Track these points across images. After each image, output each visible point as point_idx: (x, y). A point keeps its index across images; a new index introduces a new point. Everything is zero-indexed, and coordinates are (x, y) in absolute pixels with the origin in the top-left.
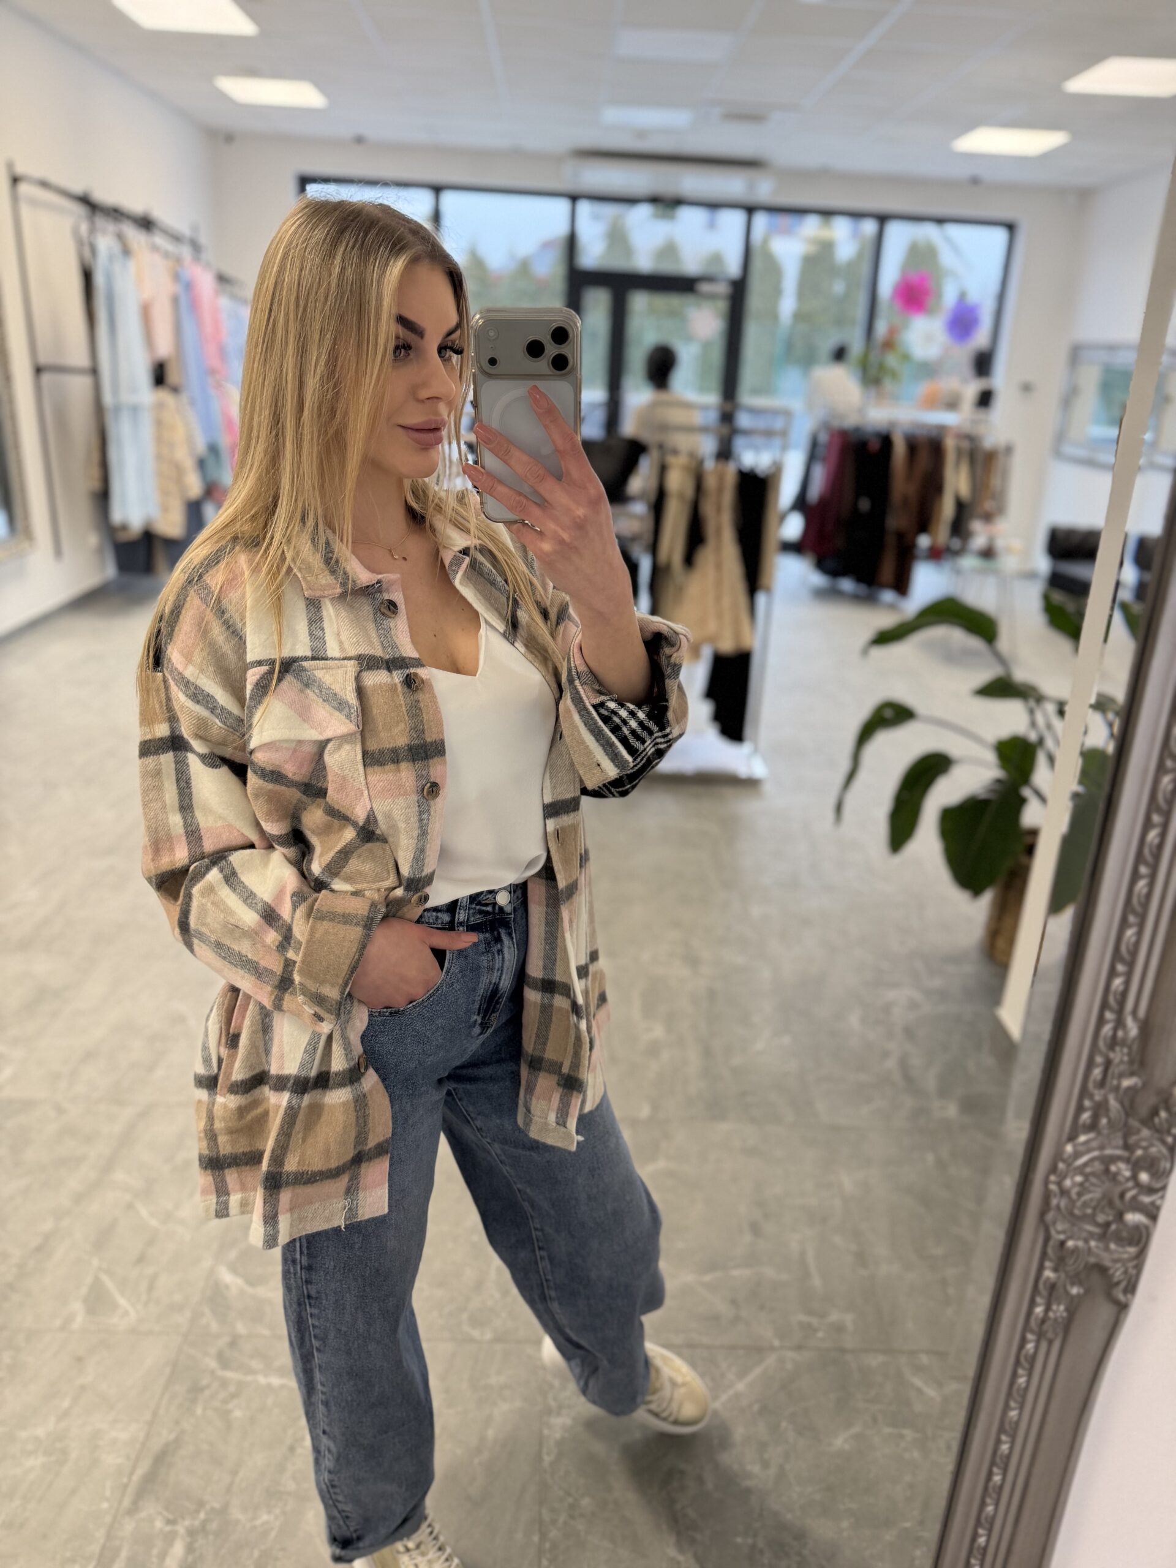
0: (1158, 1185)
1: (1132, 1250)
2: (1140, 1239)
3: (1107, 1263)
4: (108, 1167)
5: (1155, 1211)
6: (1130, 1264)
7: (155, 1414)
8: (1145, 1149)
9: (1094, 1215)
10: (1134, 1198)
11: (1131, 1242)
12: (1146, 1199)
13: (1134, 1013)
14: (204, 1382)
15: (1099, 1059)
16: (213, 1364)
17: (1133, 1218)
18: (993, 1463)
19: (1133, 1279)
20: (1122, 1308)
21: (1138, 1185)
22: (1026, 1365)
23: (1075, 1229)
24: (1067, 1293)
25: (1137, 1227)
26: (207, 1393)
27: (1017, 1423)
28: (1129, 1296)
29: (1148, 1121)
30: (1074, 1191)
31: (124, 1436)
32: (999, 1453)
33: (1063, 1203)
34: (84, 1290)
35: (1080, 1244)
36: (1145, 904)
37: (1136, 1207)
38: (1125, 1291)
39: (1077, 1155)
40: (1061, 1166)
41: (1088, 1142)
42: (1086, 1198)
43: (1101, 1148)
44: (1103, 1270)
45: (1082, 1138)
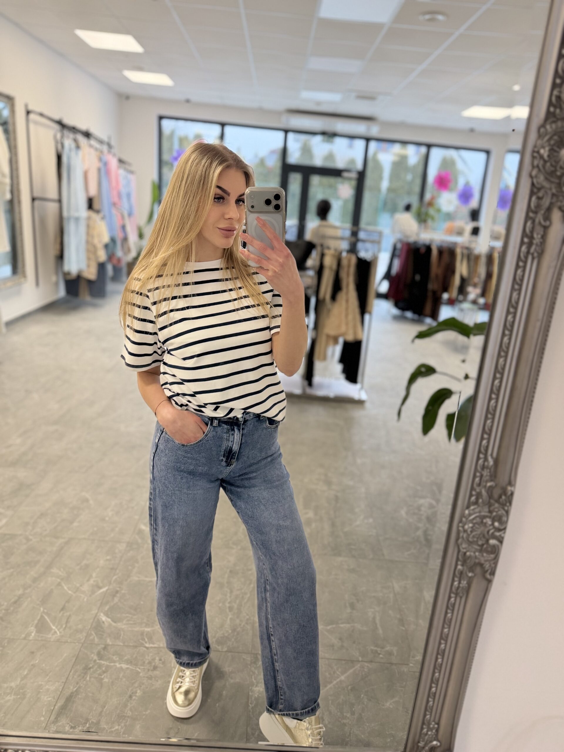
0: (502, 527)
1: (492, 556)
2: (495, 552)
3: (483, 562)
4: (49, 567)
5: (501, 539)
6: (492, 562)
7: (67, 678)
8: (497, 512)
9: (477, 541)
10: (493, 533)
11: (492, 552)
12: (497, 534)
13: (492, 455)
14: (91, 665)
15: (478, 474)
16: (95, 657)
17: (492, 542)
18: (438, 654)
19: (493, 569)
20: (490, 581)
21: (494, 527)
22: (451, 608)
23: (470, 547)
24: (467, 576)
25: (494, 546)
26: (92, 670)
27: (448, 634)
28: (492, 577)
29: (497, 501)
30: (469, 530)
31: (52, 688)
32: (440, 648)
33: (465, 535)
34: (36, 622)
35: (472, 554)
36: (495, 410)
37: (494, 537)
38: (490, 574)
39: (470, 515)
40: (464, 519)
41: (473, 510)
42: (474, 533)
43: (480, 512)
44: (481, 565)
45: (472, 508)
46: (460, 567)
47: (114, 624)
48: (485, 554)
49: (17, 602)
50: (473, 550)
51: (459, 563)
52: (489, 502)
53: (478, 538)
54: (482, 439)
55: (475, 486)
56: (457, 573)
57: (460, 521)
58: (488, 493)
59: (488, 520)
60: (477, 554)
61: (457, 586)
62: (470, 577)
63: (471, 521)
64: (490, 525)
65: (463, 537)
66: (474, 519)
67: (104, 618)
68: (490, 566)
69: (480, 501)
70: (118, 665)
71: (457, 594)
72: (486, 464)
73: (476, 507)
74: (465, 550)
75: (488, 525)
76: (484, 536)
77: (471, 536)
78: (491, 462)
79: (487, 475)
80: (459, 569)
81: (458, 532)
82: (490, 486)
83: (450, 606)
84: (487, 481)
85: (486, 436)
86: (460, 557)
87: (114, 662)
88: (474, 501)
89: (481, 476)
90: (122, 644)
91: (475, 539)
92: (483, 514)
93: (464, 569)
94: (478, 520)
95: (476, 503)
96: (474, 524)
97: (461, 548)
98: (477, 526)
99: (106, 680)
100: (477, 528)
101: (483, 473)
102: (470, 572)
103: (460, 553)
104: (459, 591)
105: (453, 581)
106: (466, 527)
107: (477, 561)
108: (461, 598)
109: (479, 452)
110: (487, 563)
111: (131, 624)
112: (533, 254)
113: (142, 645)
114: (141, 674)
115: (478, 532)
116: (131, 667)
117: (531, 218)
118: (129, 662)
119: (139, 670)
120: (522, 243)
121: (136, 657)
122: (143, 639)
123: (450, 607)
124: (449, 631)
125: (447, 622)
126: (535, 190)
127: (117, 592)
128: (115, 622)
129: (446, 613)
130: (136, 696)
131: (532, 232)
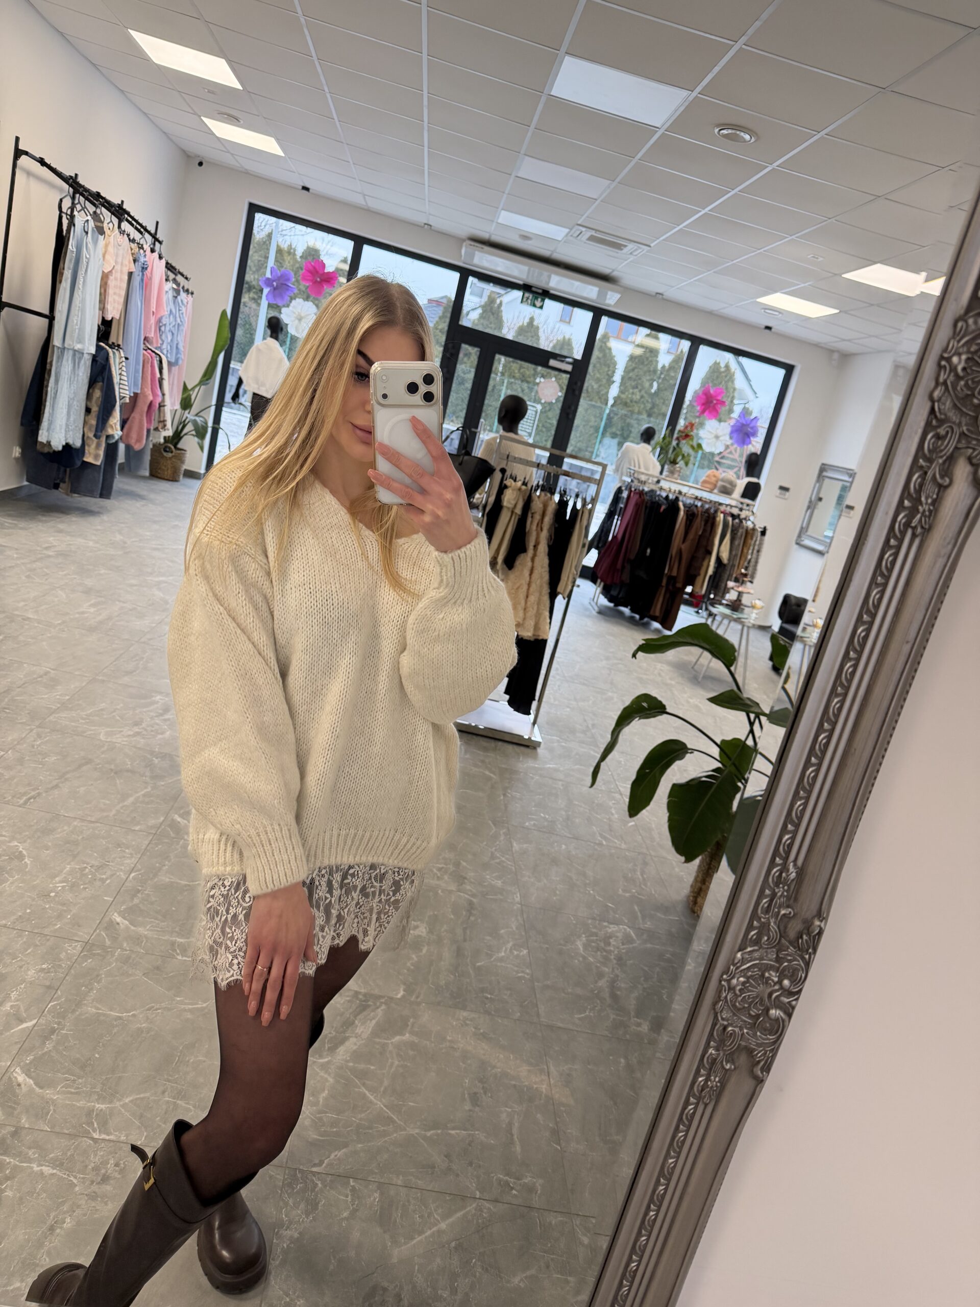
0: (795, 990)
1: (772, 1037)
2: (778, 1030)
3: (753, 1046)
5: (790, 1010)
6: (769, 1048)
8: (790, 962)
9: (749, 1008)
10: (777, 997)
11: (771, 1032)
12: (786, 1000)
13: (795, 861)
17: (775, 1013)
19: (769, 1061)
20: (760, 1082)
21: (782, 988)
22: (686, 1123)
23: (735, 1018)
24: (723, 1067)
25: (777, 1020)
27: (673, 1169)
28: (765, 1074)
29: (794, 943)
30: (738, 989)
32: (657, 1192)
33: (730, 996)
35: (737, 1030)
36: (812, 785)
37: (779, 1005)
38: (762, 1070)
39: (743, 961)
40: (732, 968)
41: (750, 953)
42: (745, 995)
43: (761, 959)
44: (750, 1052)
45: (749, 949)
46: (711, 1051)
47: (37, 1090)
48: (758, 1034)
51: (712, 1043)
52: (779, 943)
53: (750, 1004)
54: (784, 830)
55: (759, 911)
56: (705, 1060)
57: (726, 971)
58: (779, 927)
59: (773, 974)
60: (745, 1031)
61: (702, 1084)
62: (727, 1070)
63: (744, 973)
64: (775, 984)
65: (726, 997)
66: (748, 969)
67: (21, 1077)
68: (765, 1053)
69: (765, 938)
70: (36, 1168)
71: (699, 1099)
72: (784, 875)
73: (756, 948)
74: (725, 1023)
75: (771, 983)
76: (762, 1000)
77: (740, 999)
78: (792, 873)
79: (783, 893)
80: (711, 1054)
81: (720, 989)
82: (784, 915)
83: (684, 1117)
84: (780, 907)
85: (790, 827)
86: (715, 1033)
87: (30, 1161)
88: (755, 937)
89: (774, 895)
90: (48, 1129)
91: (746, 1005)
92: (765, 961)
93: (718, 1055)
94: (757, 972)
95: (757, 942)
96: (748, 978)
97: (720, 1018)
98: (751, 981)
100: (751, 985)
101: (777, 890)
104: (703, 1094)
105: (697, 1073)
106: (734, 981)
107: (743, 1043)
108: (706, 1105)
109: (776, 853)
110: (761, 1048)
111: (71, 1093)
112: (914, 528)
113: (87, 1134)
114: (77, 1189)
115: (751, 993)
116: (58, 1173)
117: (922, 467)
118: (57, 1163)
119: (75, 1181)
120: (900, 506)
121: (73, 1155)
122: (90, 1124)
123: (685, 1120)
124: (676, 1162)
125: (675, 1147)
126: (934, 422)
127: (53, 1031)
128: (41, 1088)
129: (677, 1129)
130: (61, 1228)
131: (919, 491)
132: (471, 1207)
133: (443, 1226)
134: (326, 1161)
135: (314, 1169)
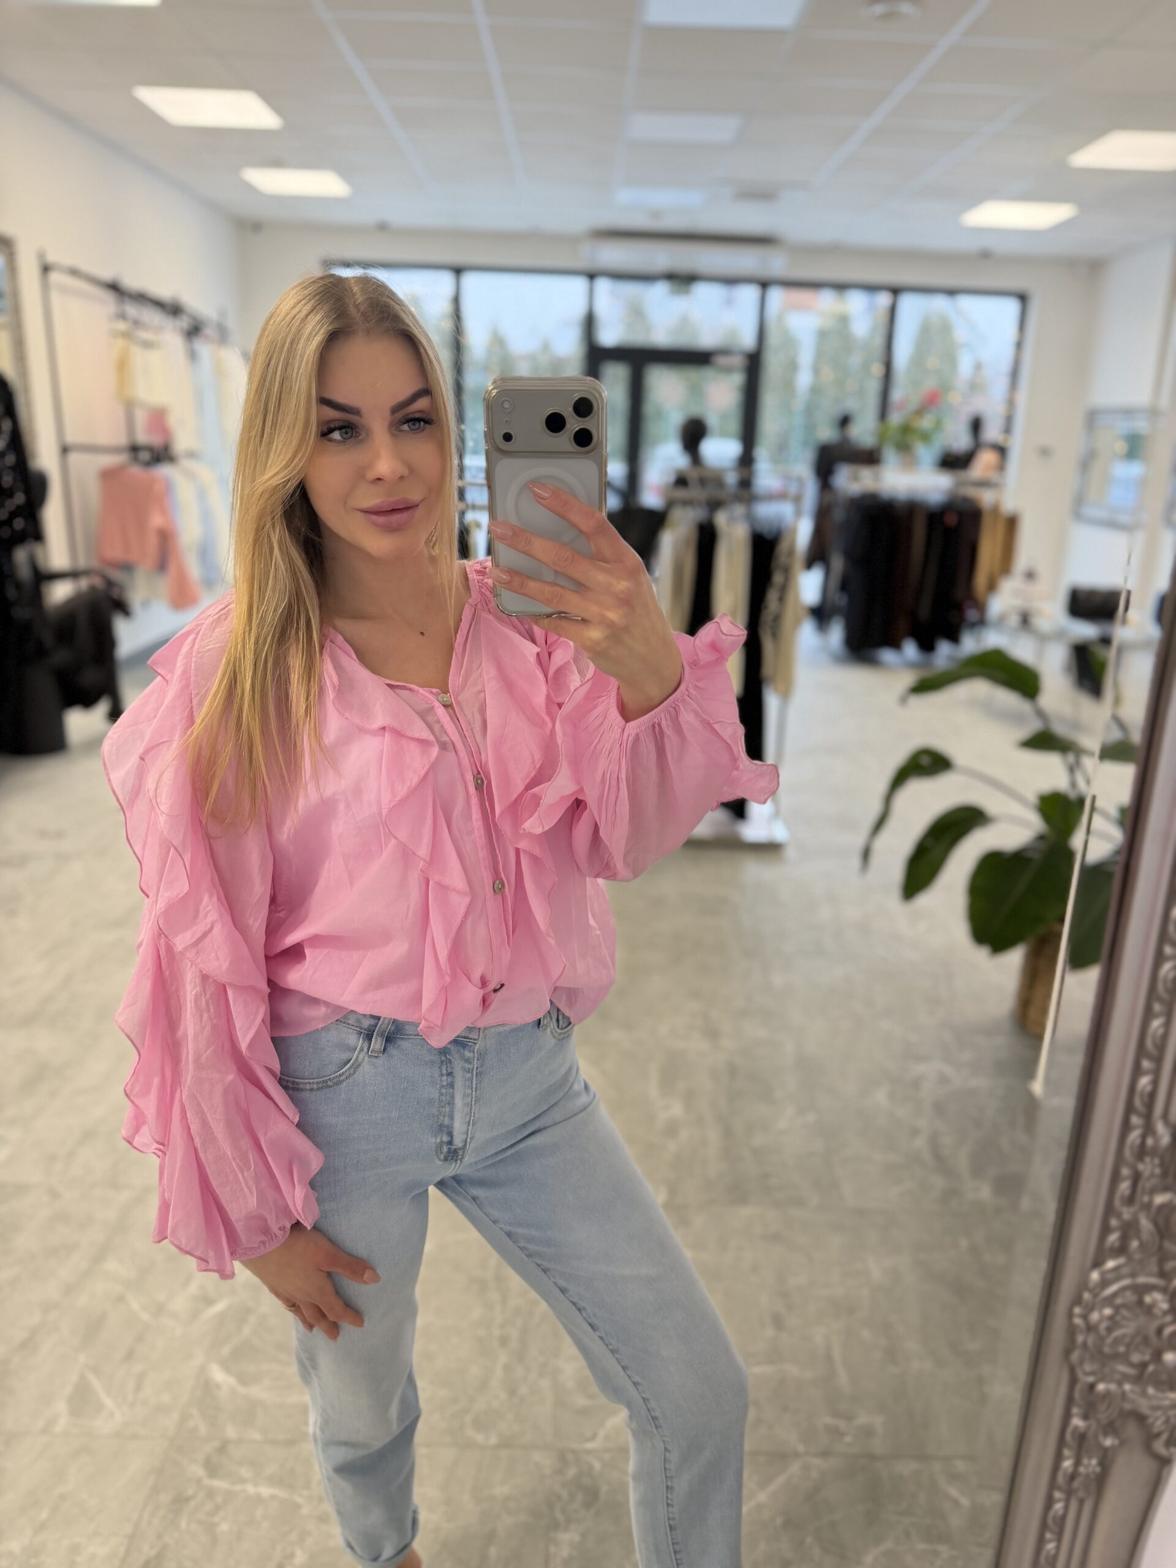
3: (1145, 1410)
4: (100, 1255)
6: (1172, 1412)
7: (137, 1527)
9: (1127, 1354)
11: (1171, 1387)
14: (190, 1492)
16: (200, 1472)
17: (1172, 1357)
20: (1165, 1463)
22: (1054, 1528)
23: (1106, 1370)
24: (1099, 1445)
26: (192, 1504)
28: (1172, 1450)
30: (1103, 1326)
31: (103, 1551)
33: (1091, 1340)
34: (69, 1390)
35: (1113, 1387)
38: (1167, 1445)
39: (1104, 1283)
40: (1087, 1296)
41: (1116, 1269)
42: (1117, 1333)
43: (1133, 1275)
44: (1140, 1418)
45: (1110, 1264)
46: (1077, 1422)
47: (242, 1390)
48: (1151, 1391)
49: (28, 1345)
50: (1117, 1377)
51: (1075, 1410)
52: (1161, 1248)
53: (1128, 1346)
54: (1137, 1072)
55: (1117, 1203)
56: (1068, 1437)
57: (1077, 1300)
58: (1155, 1223)
59: (1158, 1296)
60: (1127, 1387)
61: (1070, 1470)
62: (1106, 1450)
63: (1109, 1301)
64: (1165, 1313)
65: (1085, 1345)
66: (1115, 1295)
67: (218, 1375)
68: (1167, 1421)
69: (1135, 1244)
71: (1069, 1493)
72: (1150, 1141)
73: (1121, 1260)
74: (1091, 1379)
75: (1156, 1311)
76: (1146, 1340)
77: (1109, 1340)
78: (1163, 1135)
79: (1152, 1175)
80: (1076, 1428)
81: (1072, 1331)
82: (1162, 1207)
83: (1050, 1521)
84: (1153, 1191)
85: (1146, 1064)
86: (1077, 1395)
87: (243, 1481)
88: (1117, 1244)
89: (1136, 1177)
90: (257, 1436)
91: (1122, 1349)
92: (1142, 1280)
93: (1089, 1427)
94: (1130, 1297)
95: (1121, 1249)
96: (1117, 1309)
97: (1080, 1375)
98: (1124, 1312)
99: (224, 1527)
100: (1124, 1318)
101: (1141, 1167)
102: (1106, 1434)
103: (1078, 1388)
104: (1076, 1484)
105: (1059, 1458)
106: (1095, 1316)
107: (1127, 1406)
108: (1081, 1502)
109: (1129, 1109)
110: (1159, 1413)
111: (281, 1387)
114: (305, 1511)
115: (1126, 1330)
116: (280, 1493)
118: (276, 1481)
119: (299, 1500)
121: (292, 1467)
123: (1051, 1525)
127: (249, 1310)
128: (245, 1385)
129: (1041, 1540)
132: (795, 1468)
133: (762, 1497)
134: (602, 1433)
135: (590, 1446)
